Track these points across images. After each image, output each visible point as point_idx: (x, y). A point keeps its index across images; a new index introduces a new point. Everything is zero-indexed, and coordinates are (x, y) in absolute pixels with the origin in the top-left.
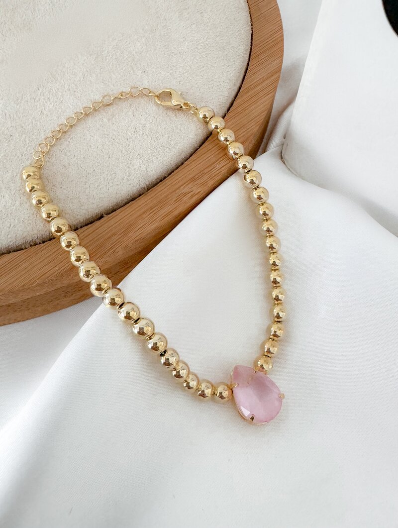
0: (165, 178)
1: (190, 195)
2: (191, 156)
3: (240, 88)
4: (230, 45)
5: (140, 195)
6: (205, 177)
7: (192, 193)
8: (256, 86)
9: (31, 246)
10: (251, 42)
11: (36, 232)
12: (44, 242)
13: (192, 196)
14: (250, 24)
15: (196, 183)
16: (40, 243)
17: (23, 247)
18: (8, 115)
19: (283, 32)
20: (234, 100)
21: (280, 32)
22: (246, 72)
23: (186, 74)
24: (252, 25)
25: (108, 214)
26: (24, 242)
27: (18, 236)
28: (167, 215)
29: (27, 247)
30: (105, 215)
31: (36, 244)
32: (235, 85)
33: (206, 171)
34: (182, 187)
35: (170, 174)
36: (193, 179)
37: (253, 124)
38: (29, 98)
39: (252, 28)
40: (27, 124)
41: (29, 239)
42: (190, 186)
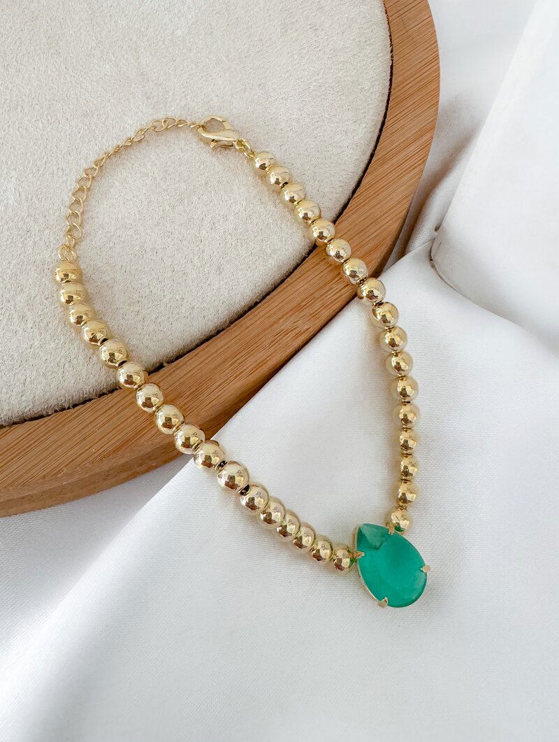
0: (256, 304)
1: (292, 334)
2: (295, 268)
3: (372, 156)
4: (359, 84)
5: (219, 332)
6: (318, 305)
7: (297, 331)
8: (397, 153)
9: (56, 411)
10: (391, 80)
11: (63, 392)
12: (75, 406)
13: (297, 336)
14: (390, 49)
15: (302, 314)
16: (69, 408)
17: (44, 413)
18: (23, 197)
19: (438, 63)
20: (363, 177)
21: (435, 63)
22: (381, 130)
23: (290, 134)
24: (392, 52)
25: (170, 362)
26: (46, 407)
27: (37, 398)
28: (258, 367)
29: (50, 413)
30: (165, 364)
31: (63, 409)
32: (364, 153)
33: (317, 295)
34: (281, 321)
35: (264, 298)
36: (299, 308)
37: (388, 219)
38: (55, 168)
39: (392, 57)
40: (51, 212)
41: (53, 402)
42: (293, 319)
